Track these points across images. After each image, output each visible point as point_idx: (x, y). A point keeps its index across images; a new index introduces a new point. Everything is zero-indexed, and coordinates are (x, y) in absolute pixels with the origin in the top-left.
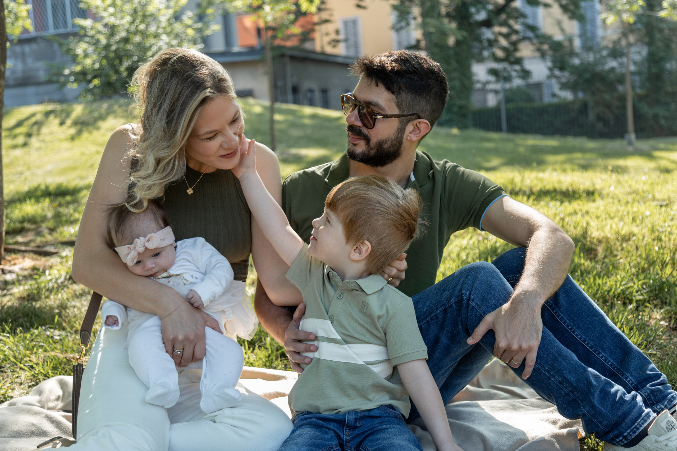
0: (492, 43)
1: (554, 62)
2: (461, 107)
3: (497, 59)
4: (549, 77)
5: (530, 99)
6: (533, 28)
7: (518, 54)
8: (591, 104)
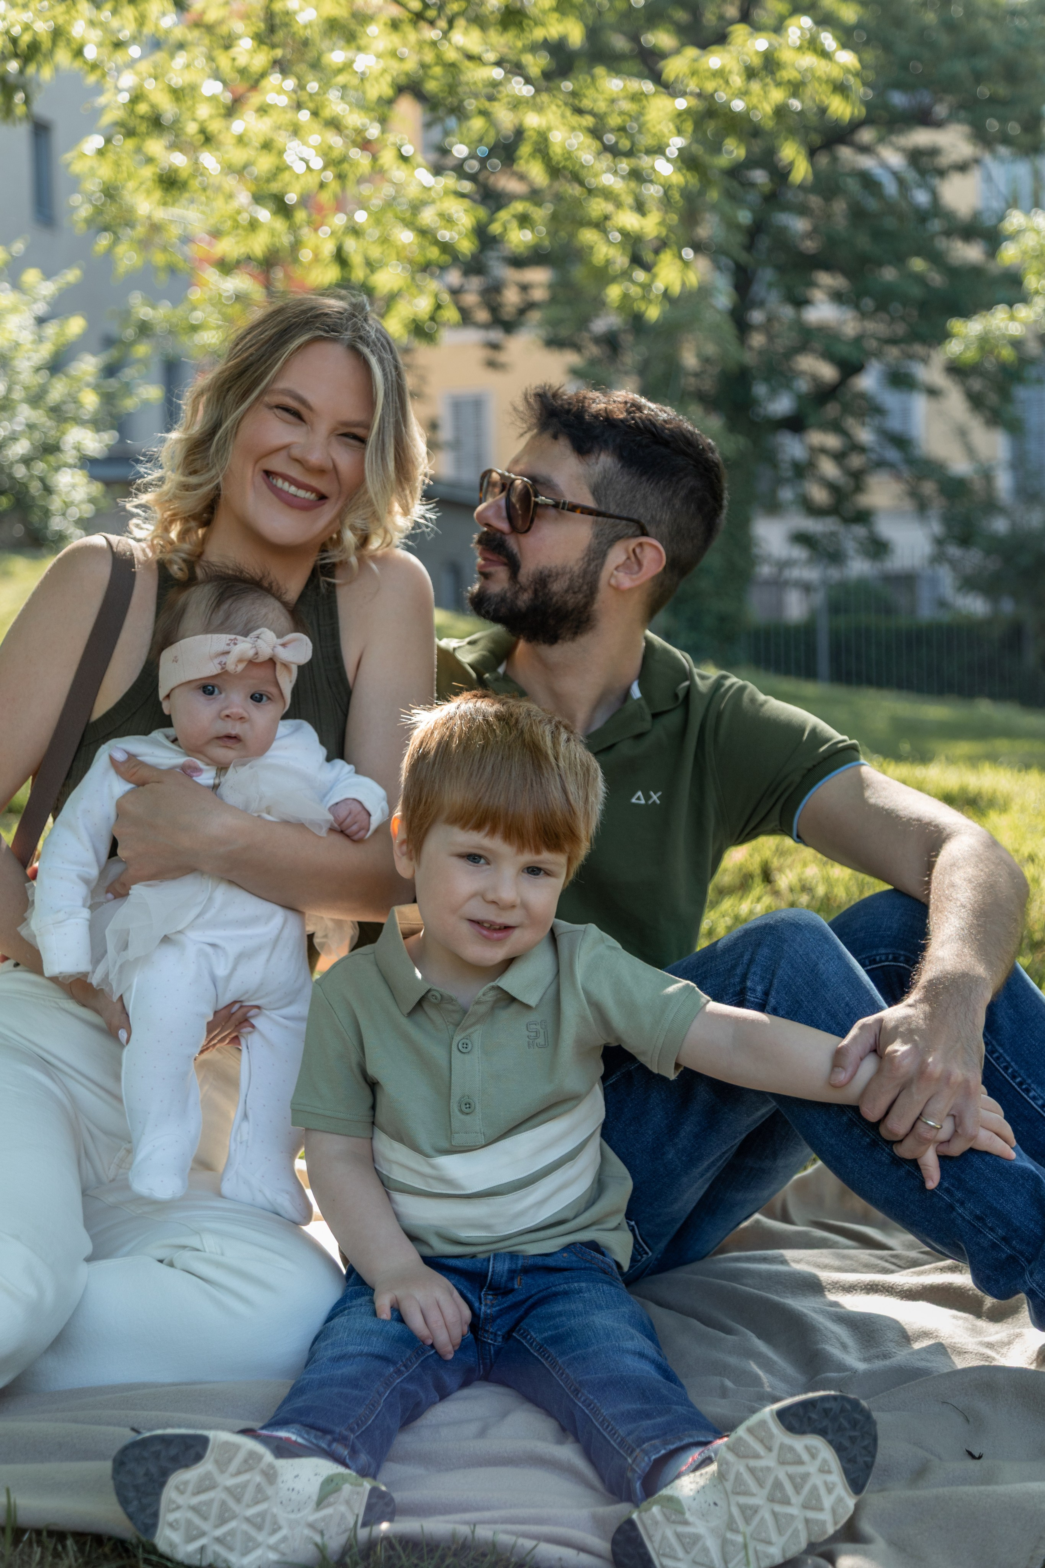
0: (802, 470)
1: (948, 524)
2: (723, 619)
3: (812, 510)
4: (934, 561)
5: (888, 609)
6: (901, 442)
7: (864, 501)
8: (1032, 628)
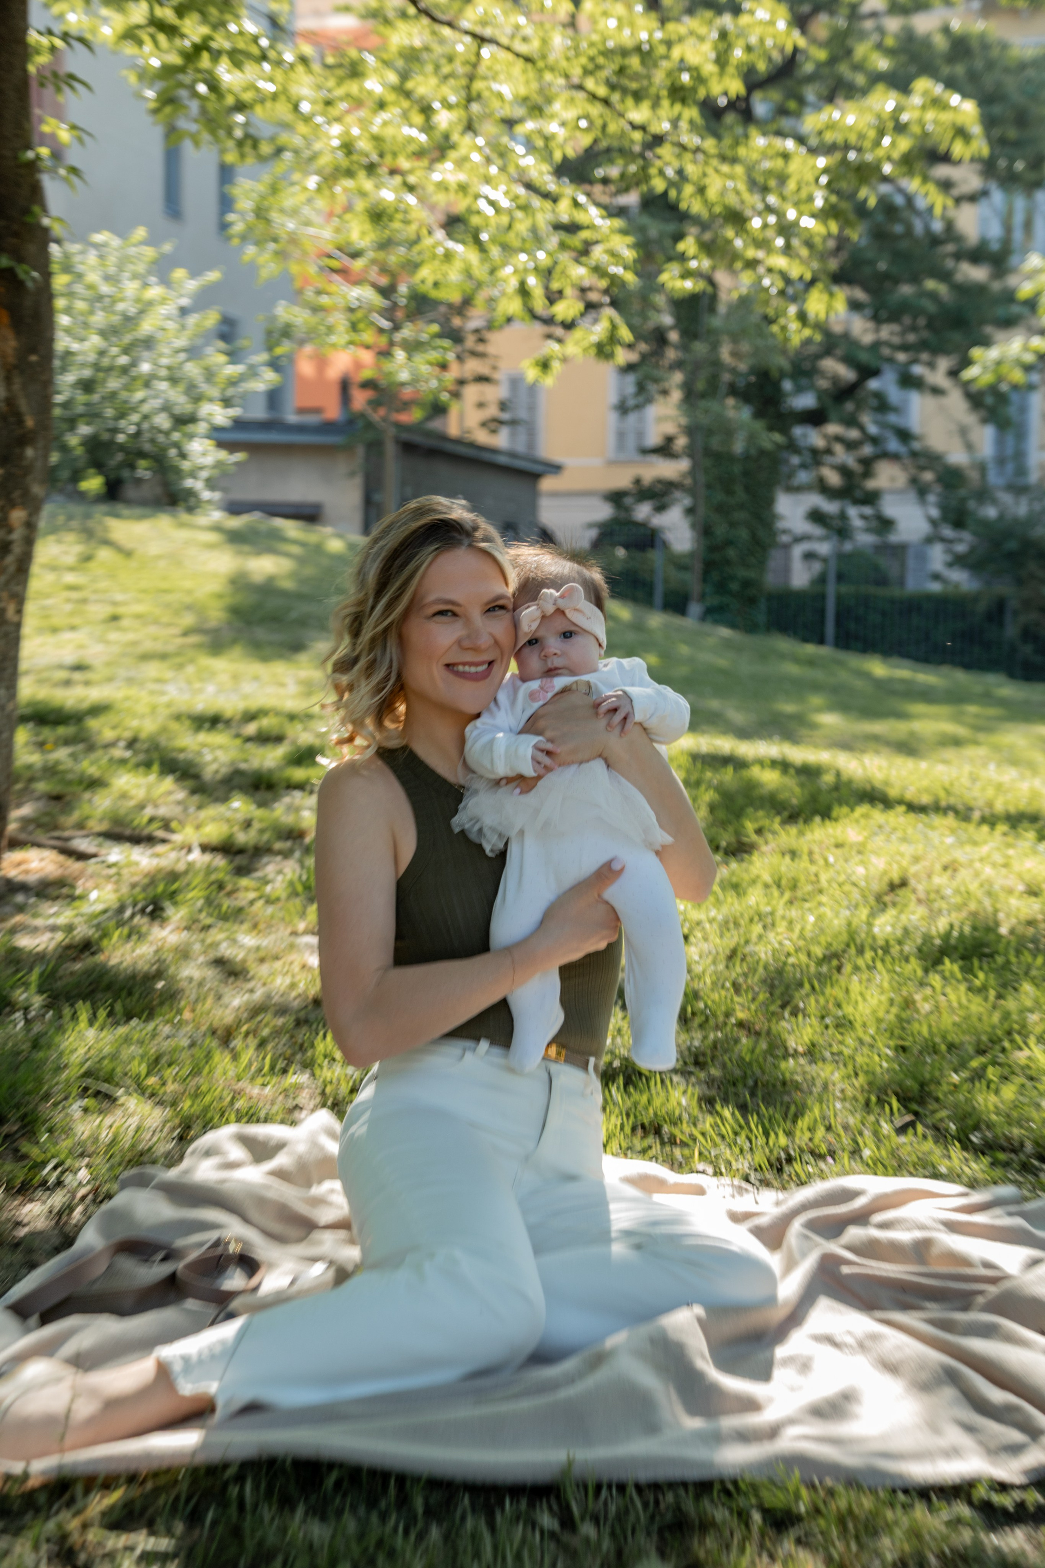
0: (817, 456)
1: (944, 508)
4: (929, 540)
6: (904, 435)
7: (871, 484)
8: (1013, 604)
